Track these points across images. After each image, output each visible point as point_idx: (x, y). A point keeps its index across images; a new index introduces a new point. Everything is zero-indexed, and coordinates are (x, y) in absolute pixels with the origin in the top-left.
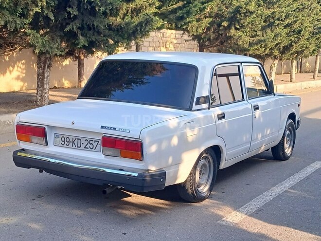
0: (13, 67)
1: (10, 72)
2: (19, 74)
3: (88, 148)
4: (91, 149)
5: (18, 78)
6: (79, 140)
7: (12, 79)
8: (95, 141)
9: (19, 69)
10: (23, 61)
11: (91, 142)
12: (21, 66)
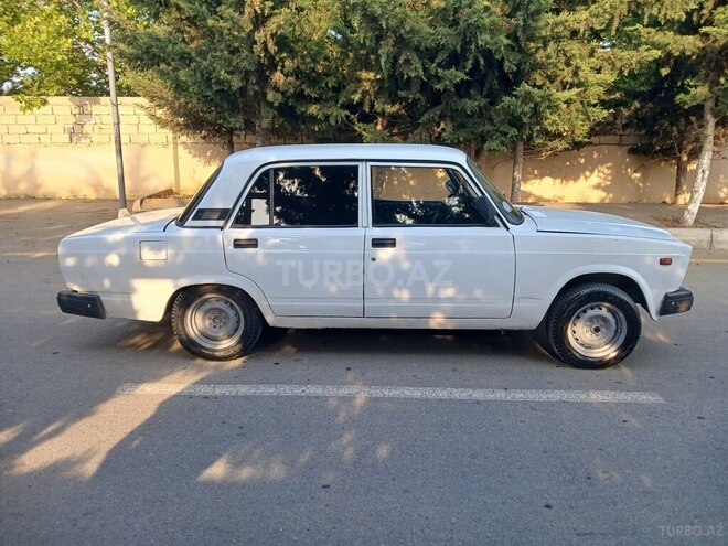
0: (592, 172)
1: (586, 178)
2: (601, 181)
5: (598, 187)
7: (589, 187)
9: (601, 174)
10: (609, 164)
12: (605, 170)
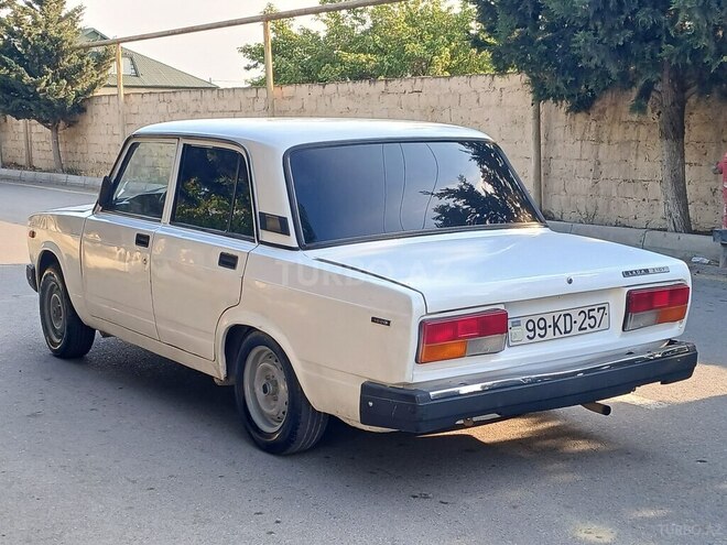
3: (586, 328)
4: (592, 327)
6: (568, 317)
8: (599, 309)
11: (592, 314)
